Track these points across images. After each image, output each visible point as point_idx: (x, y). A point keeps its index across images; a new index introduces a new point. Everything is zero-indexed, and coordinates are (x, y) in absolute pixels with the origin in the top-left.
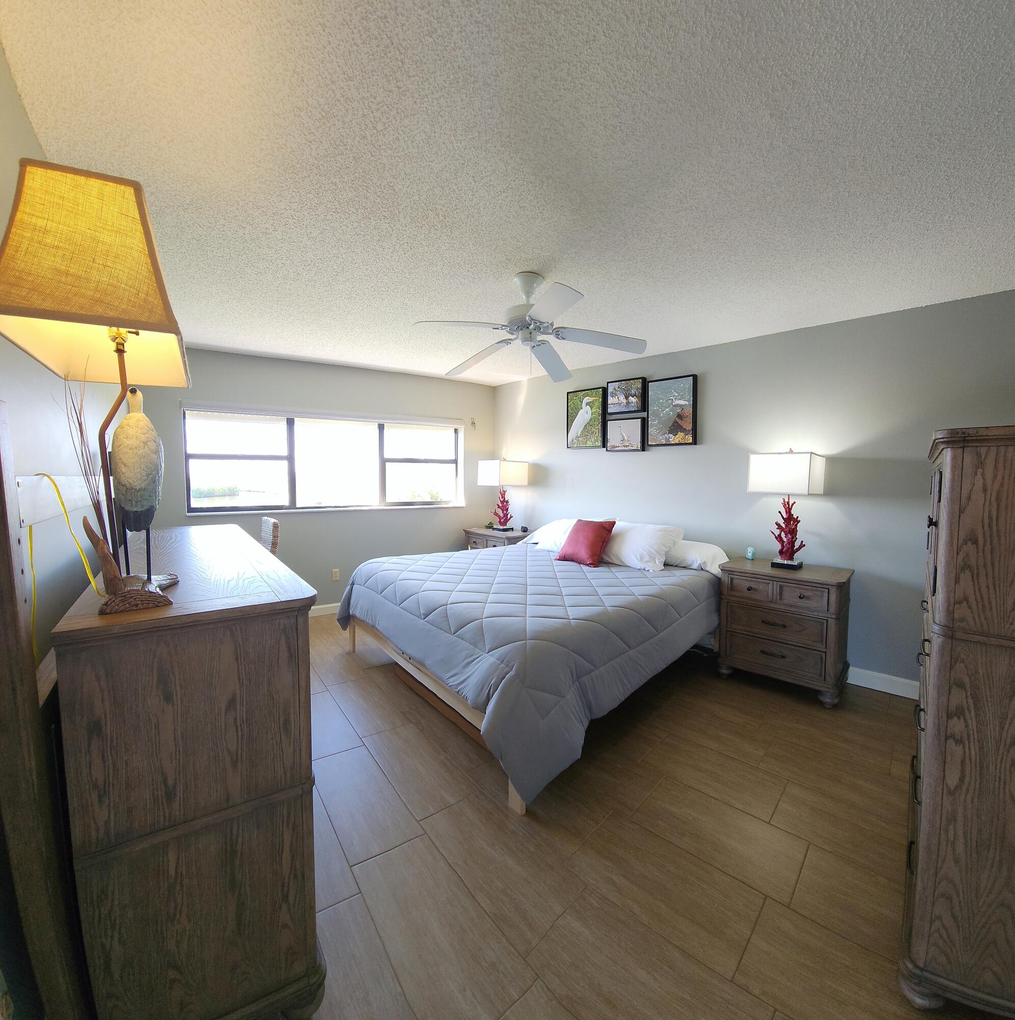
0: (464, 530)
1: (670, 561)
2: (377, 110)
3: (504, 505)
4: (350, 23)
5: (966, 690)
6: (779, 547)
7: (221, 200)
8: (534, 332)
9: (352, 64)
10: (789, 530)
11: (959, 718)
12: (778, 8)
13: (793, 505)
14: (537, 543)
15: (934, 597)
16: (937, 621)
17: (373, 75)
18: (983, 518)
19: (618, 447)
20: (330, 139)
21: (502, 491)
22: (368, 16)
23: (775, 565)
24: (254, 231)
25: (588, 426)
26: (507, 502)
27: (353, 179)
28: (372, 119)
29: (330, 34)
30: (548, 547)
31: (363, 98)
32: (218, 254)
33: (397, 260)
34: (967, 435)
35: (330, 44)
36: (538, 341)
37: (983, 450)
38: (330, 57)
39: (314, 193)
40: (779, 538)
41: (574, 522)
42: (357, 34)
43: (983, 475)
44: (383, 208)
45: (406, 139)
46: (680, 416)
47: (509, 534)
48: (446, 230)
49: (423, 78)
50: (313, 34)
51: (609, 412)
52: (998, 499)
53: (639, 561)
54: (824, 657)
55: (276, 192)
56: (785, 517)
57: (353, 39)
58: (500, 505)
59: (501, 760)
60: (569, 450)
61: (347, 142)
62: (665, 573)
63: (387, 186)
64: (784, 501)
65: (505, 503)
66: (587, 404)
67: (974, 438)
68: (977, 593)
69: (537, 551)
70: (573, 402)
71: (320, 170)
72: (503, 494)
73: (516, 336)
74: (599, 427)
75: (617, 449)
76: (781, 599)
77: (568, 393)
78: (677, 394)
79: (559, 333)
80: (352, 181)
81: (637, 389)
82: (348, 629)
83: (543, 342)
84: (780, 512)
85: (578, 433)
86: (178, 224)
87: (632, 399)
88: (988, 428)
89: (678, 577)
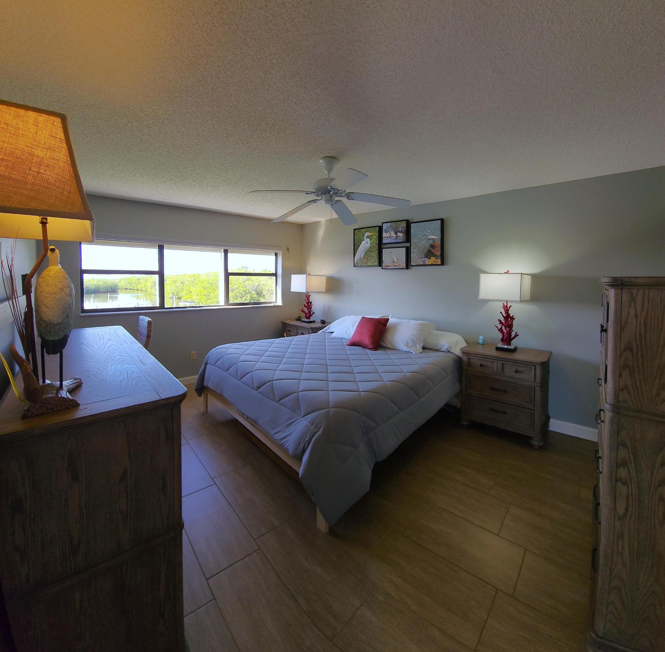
0: (281, 322)
1: (427, 346)
2: (228, 64)
3: (309, 305)
4: (211, 14)
5: (628, 448)
6: (500, 336)
7: (117, 105)
8: (333, 196)
9: (212, 37)
10: (508, 325)
11: (624, 467)
12: (499, 13)
13: (510, 307)
14: (333, 332)
15: (606, 385)
16: (608, 402)
17: (226, 45)
18: (636, 335)
19: (390, 266)
20: (195, 76)
21: (307, 296)
22: (223, 11)
23: (498, 349)
24: (139, 125)
25: (368, 252)
26: (311, 303)
27: (210, 100)
28: (224, 69)
29: (198, 18)
30: (340, 336)
31: (219, 56)
32: (111, 137)
33: (238, 149)
34: (624, 282)
35: (197, 23)
36: (336, 201)
37: (634, 291)
38: (197, 31)
39: (183, 106)
40: (501, 330)
41: (360, 318)
42: (216, 20)
43: (635, 307)
44: (230, 118)
45: (246, 81)
46: (432, 246)
47: (313, 325)
48: (273, 133)
49: (260, 48)
50: (187, 17)
51: (383, 243)
52: (645, 323)
53: (405, 345)
54: (533, 413)
55: (157, 103)
56: (504, 316)
57: (213, 23)
58: (306, 305)
59: (312, 496)
60: (355, 268)
61: (207, 80)
62: (424, 355)
63: (233, 106)
64: (504, 305)
65: (309, 304)
66: (367, 237)
67: (629, 284)
68: (634, 384)
69: (333, 338)
70: (358, 236)
71: (188, 93)
72: (308, 297)
73: (320, 198)
74: (377, 252)
75: (390, 267)
76: (503, 372)
77: (354, 230)
78: (430, 232)
79: (349, 196)
80: (210, 101)
81: (403, 227)
82: (203, 396)
83: (339, 201)
84: (501, 313)
85: (361, 256)
86: (83, 117)
87: (400, 234)
88: (637, 277)
89: (432, 358)
